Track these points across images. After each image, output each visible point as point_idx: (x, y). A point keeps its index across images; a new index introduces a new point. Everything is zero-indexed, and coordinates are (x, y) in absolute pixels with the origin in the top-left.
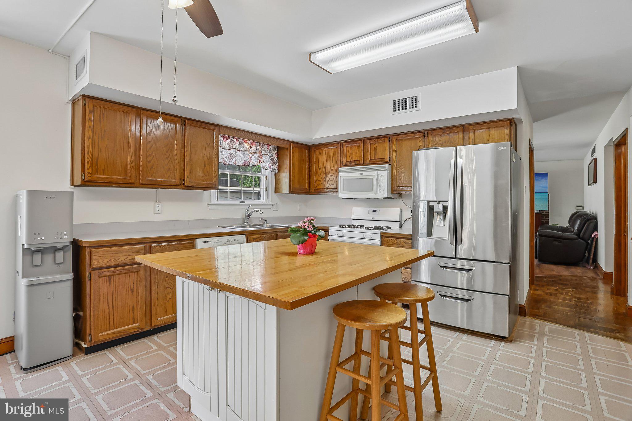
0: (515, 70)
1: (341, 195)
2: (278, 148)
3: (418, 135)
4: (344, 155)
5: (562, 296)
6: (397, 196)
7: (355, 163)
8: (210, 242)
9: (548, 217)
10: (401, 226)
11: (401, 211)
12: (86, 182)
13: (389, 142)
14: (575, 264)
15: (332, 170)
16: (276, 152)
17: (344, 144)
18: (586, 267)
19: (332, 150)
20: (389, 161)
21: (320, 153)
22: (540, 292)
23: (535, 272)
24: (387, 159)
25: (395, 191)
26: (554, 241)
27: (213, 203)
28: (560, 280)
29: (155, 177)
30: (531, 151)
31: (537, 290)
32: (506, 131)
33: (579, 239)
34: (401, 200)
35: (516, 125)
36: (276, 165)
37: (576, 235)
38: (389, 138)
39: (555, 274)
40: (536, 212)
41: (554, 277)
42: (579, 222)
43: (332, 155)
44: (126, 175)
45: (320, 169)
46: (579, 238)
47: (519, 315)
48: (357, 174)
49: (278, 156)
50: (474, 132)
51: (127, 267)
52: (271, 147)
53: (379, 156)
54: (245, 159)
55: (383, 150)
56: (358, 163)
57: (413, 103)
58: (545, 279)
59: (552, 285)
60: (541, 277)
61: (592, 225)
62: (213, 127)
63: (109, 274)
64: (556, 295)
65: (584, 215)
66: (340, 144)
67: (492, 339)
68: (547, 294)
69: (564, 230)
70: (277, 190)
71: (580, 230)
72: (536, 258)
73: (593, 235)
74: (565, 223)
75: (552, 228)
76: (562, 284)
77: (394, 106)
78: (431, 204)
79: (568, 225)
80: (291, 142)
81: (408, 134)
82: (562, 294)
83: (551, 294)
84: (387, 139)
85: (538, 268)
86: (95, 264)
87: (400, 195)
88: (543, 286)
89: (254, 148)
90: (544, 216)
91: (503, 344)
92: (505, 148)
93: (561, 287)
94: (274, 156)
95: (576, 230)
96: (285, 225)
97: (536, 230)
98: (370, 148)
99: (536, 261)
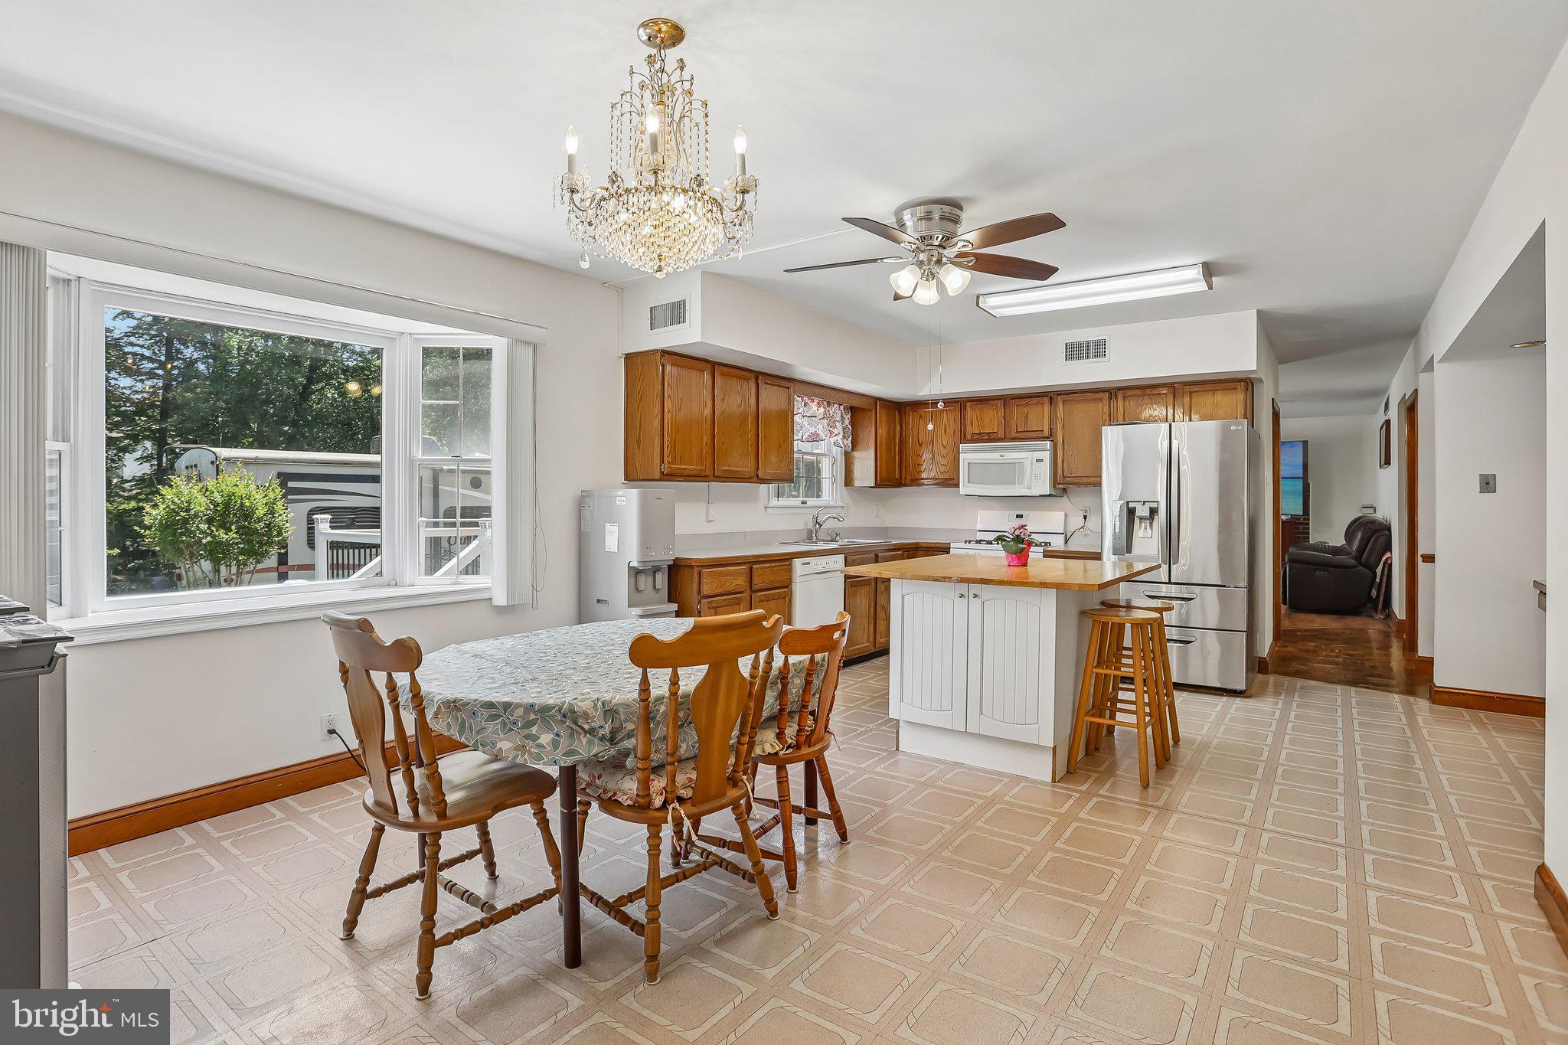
0: (1253, 315)
1: (964, 488)
2: (853, 410)
3: (1101, 395)
4: (968, 422)
5: (1325, 653)
6: (1059, 492)
7: (991, 438)
8: (809, 563)
9: (1308, 529)
10: (1066, 542)
11: (1066, 516)
12: (667, 475)
13: (1051, 404)
14: (1354, 611)
15: (945, 447)
16: (849, 416)
17: (968, 404)
18: (1372, 617)
19: (945, 413)
20: (1051, 435)
21: (921, 417)
22: (1290, 649)
23: (1282, 624)
24: (1046, 433)
25: (1059, 484)
26: (1316, 570)
27: (771, 505)
28: (1325, 634)
29: (729, 466)
30: (1276, 416)
31: (1286, 647)
32: (1239, 397)
33: (1360, 568)
34: (1065, 498)
35: (1253, 385)
36: (850, 439)
37: (1355, 558)
38: (1051, 398)
39: (1316, 626)
40: (1284, 518)
41: (1315, 630)
42: (1359, 535)
43: (945, 421)
44: (702, 464)
45: (921, 445)
46: (1361, 564)
47: (1258, 672)
48: (996, 455)
49: (852, 423)
50: (1190, 397)
51: (731, 596)
52: (842, 407)
53: (1033, 425)
54: (812, 430)
55: (1039, 417)
56: (994, 436)
57: (1099, 349)
58: (1299, 633)
59: (1310, 641)
60: (1293, 631)
61: (1382, 540)
62: (787, 384)
63: (716, 605)
64: (1314, 652)
65: (1370, 523)
66: (959, 404)
67: (1223, 695)
68: (1301, 650)
69: (1336, 551)
70: (848, 481)
71: (1361, 550)
72: (1285, 603)
73: (1384, 558)
74: (1338, 540)
75: (1315, 548)
76: (1326, 639)
77: (1066, 352)
78: (1131, 505)
79: (1345, 542)
80: (876, 400)
81: (1083, 393)
82: (1325, 650)
83: (1308, 651)
84: (1047, 400)
85: (1287, 619)
86: (706, 589)
87: (1064, 490)
88: (1296, 642)
89: (822, 410)
90: (1301, 527)
91: (1238, 700)
92: (1240, 427)
93: (1325, 642)
94: (847, 422)
95: (1354, 550)
96: (873, 541)
97: (1285, 551)
98: (1016, 413)
99: (1284, 608)
